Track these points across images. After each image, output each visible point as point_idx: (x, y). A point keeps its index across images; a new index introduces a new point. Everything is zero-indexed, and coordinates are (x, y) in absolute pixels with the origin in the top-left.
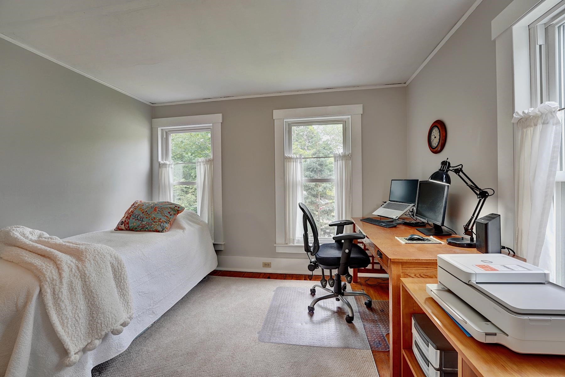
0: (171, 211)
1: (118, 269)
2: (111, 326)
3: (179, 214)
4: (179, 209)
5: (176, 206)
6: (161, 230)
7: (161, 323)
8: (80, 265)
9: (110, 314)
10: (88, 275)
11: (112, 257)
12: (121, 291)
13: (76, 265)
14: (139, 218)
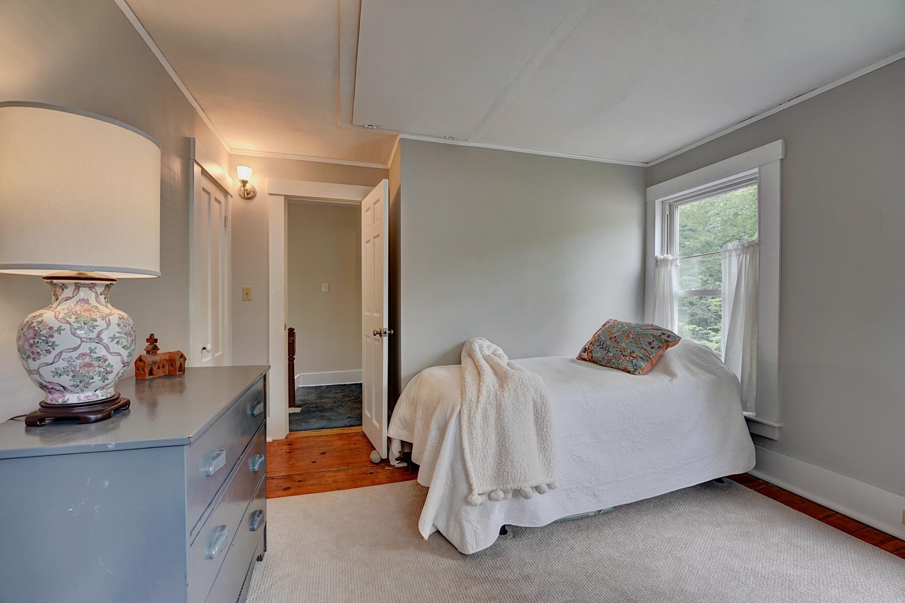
0: (653, 341)
1: (542, 411)
2: (518, 482)
3: (668, 349)
4: (670, 339)
5: (663, 334)
6: (633, 370)
7: (609, 519)
8: (498, 393)
9: (519, 466)
10: (504, 407)
11: (537, 392)
12: (542, 442)
13: (495, 391)
14: (604, 346)
